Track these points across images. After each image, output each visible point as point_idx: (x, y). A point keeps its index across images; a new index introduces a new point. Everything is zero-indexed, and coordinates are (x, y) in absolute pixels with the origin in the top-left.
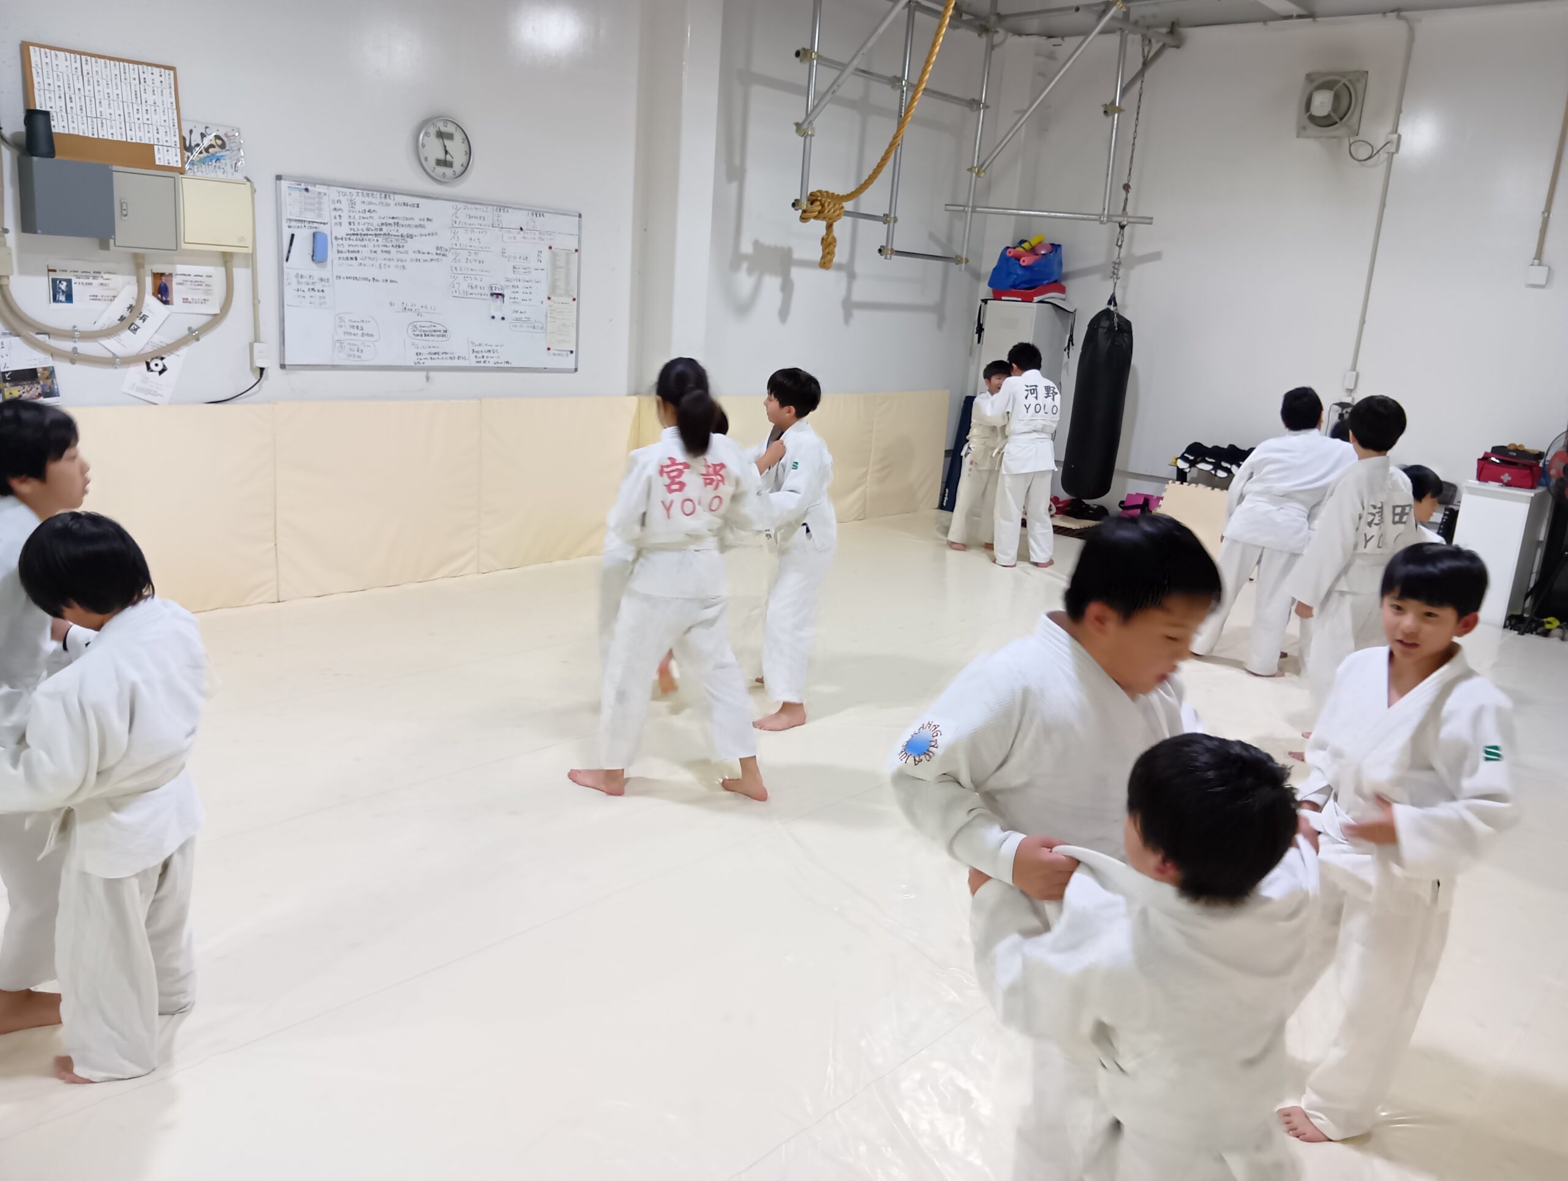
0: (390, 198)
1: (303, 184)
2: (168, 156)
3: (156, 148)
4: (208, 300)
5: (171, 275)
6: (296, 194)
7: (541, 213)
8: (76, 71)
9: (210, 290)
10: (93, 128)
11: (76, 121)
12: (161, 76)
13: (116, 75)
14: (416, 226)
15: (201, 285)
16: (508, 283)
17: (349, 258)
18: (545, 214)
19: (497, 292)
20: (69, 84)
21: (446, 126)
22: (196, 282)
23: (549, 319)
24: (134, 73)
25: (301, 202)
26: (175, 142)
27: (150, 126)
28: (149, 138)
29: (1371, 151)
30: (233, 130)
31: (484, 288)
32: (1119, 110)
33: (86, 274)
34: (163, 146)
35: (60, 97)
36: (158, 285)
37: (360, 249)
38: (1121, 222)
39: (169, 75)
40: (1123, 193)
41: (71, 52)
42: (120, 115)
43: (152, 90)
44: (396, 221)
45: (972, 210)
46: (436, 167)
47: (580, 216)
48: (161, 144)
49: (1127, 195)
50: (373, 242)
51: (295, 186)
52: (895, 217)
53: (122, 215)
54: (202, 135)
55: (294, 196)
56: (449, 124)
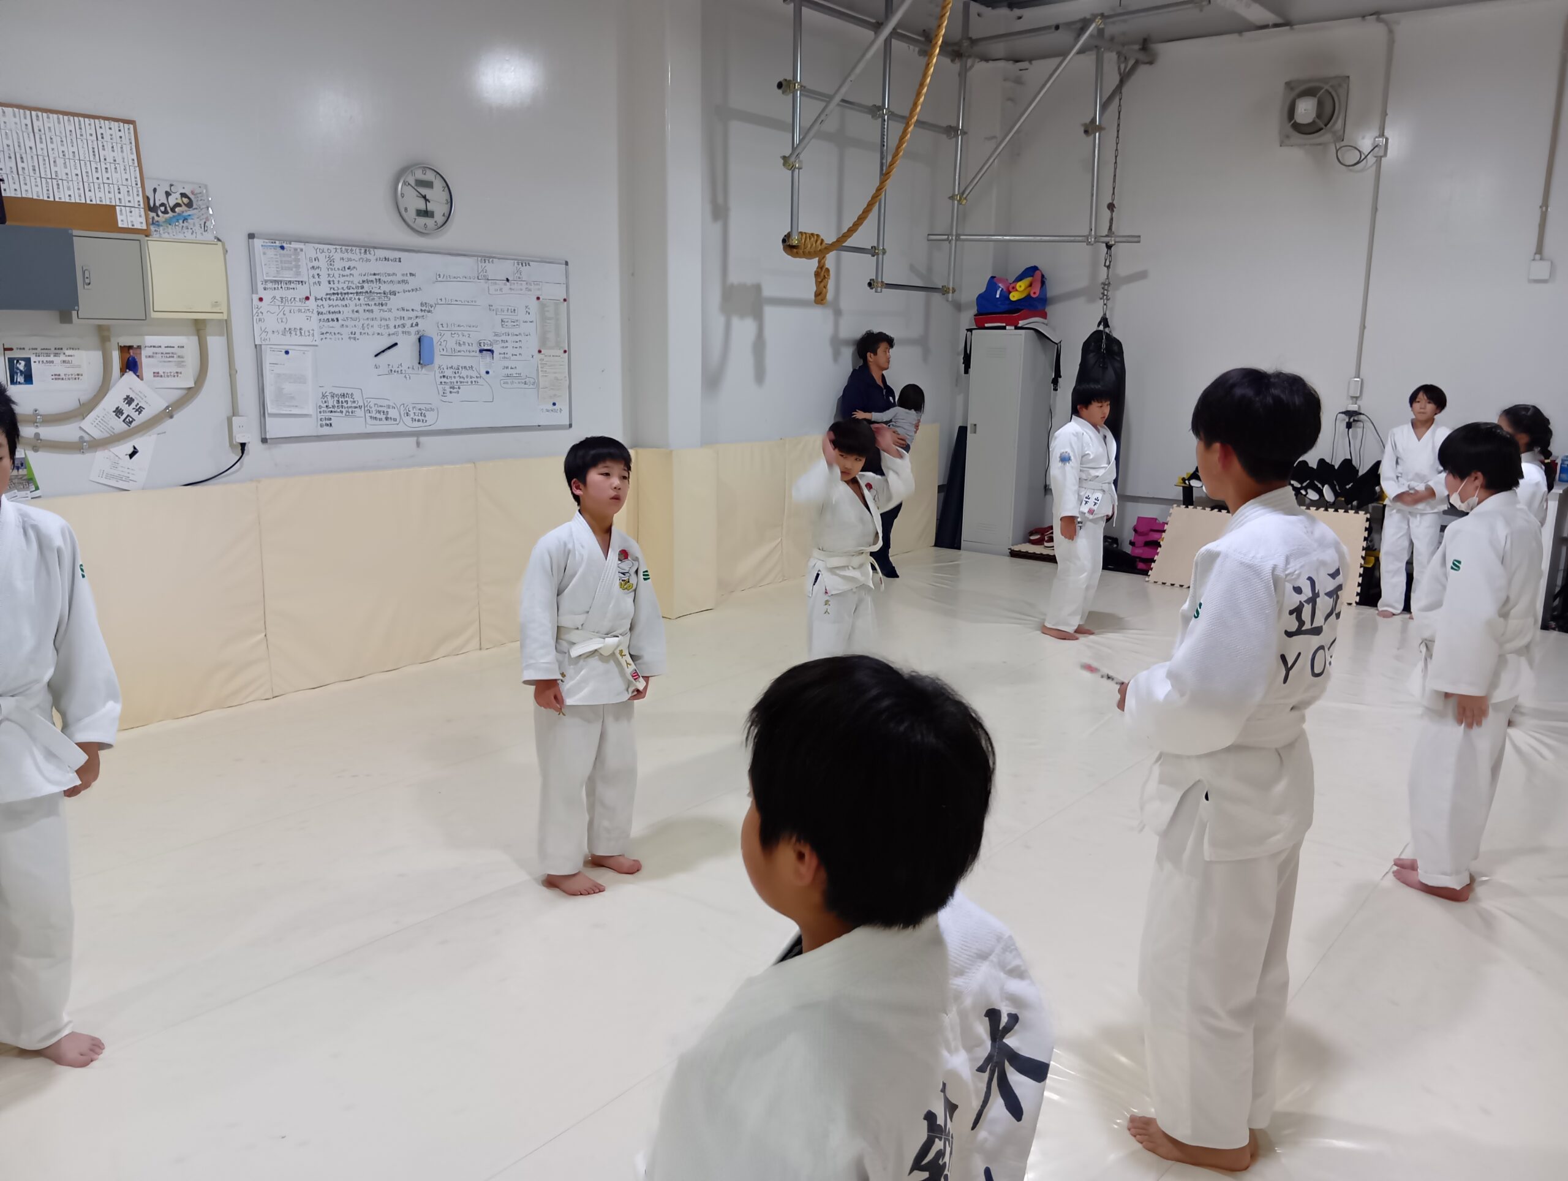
0: (370, 253)
1: (277, 242)
2: (131, 217)
3: (117, 207)
4: (181, 373)
5: (139, 347)
6: (271, 253)
7: (527, 262)
8: (26, 129)
9: (183, 362)
10: (48, 190)
11: (28, 183)
12: (120, 130)
13: (71, 131)
15: (173, 357)
16: (497, 338)
17: (330, 320)
18: (531, 263)
19: (486, 348)
20: (19, 142)
21: (425, 174)
22: (166, 353)
23: (541, 374)
24: (90, 129)
25: (277, 261)
26: (139, 202)
27: (110, 185)
28: (110, 199)
29: (1359, 157)
30: (200, 187)
31: (472, 344)
32: (1100, 129)
33: (46, 351)
34: (125, 206)
35: (10, 157)
36: (126, 360)
38: (1109, 242)
39: (129, 129)
40: (1108, 212)
41: (19, 107)
42: (77, 175)
43: (111, 146)
44: (377, 277)
45: (956, 238)
46: (417, 217)
47: (567, 263)
48: (123, 204)
49: (1112, 214)
50: (354, 302)
51: (269, 244)
52: (883, 249)
53: (85, 283)
54: (169, 194)
55: (270, 255)
56: (428, 171)
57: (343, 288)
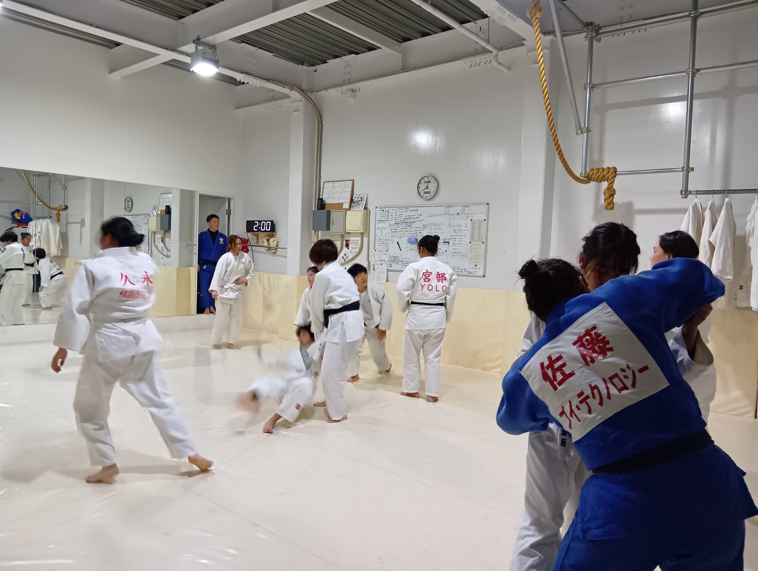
0: (408, 209)
1: (382, 208)
2: (346, 205)
4: (357, 247)
5: (349, 240)
8: (332, 187)
10: (332, 201)
11: (329, 200)
12: (349, 183)
14: (416, 218)
15: (356, 243)
16: (451, 237)
17: (394, 232)
18: (469, 206)
19: (446, 241)
20: (330, 190)
23: (470, 252)
24: (344, 184)
25: (381, 215)
27: (343, 198)
36: (347, 244)
43: (346, 187)
44: (409, 217)
46: (424, 195)
47: (488, 204)
48: (345, 202)
50: (402, 226)
51: (380, 210)
52: (687, 168)
53: (333, 223)
54: (358, 198)
55: (379, 213)
56: (429, 178)
57: (399, 221)
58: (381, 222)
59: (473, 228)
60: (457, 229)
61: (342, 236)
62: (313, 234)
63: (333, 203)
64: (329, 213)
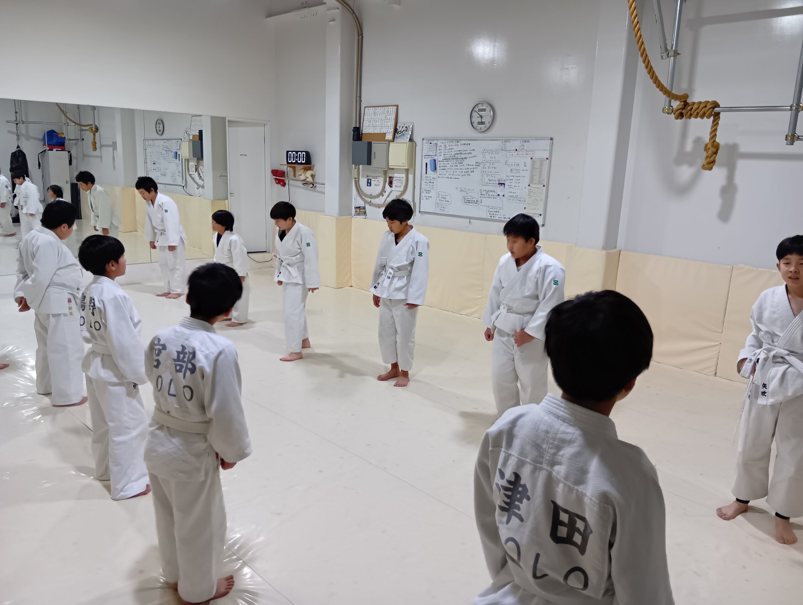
1: (430, 141)
2: (389, 136)
3: (387, 134)
4: (400, 186)
5: (393, 177)
7: (528, 141)
12: (393, 109)
13: (382, 111)
14: (468, 154)
15: (400, 181)
16: (507, 178)
17: (443, 169)
19: (502, 182)
22: (398, 179)
23: (528, 196)
24: (387, 110)
25: (428, 148)
26: (393, 131)
27: (387, 127)
30: (410, 124)
31: (496, 180)
33: (374, 178)
36: (390, 181)
37: (447, 165)
39: (396, 108)
41: (374, 107)
42: (380, 125)
43: (390, 114)
44: (460, 152)
46: (477, 126)
47: (551, 140)
50: (452, 162)
51: (427, 142)
53: (374, 157)
54: (403, 127)
55: (426, 146)
56: (484, 105)
57: (448, 157)
58: (428, 157)
59: (533, 168)
60: (513, 168)
61: (385, 173)
62: (354, 168)
63: (374, 133)
64: (370, 145)
